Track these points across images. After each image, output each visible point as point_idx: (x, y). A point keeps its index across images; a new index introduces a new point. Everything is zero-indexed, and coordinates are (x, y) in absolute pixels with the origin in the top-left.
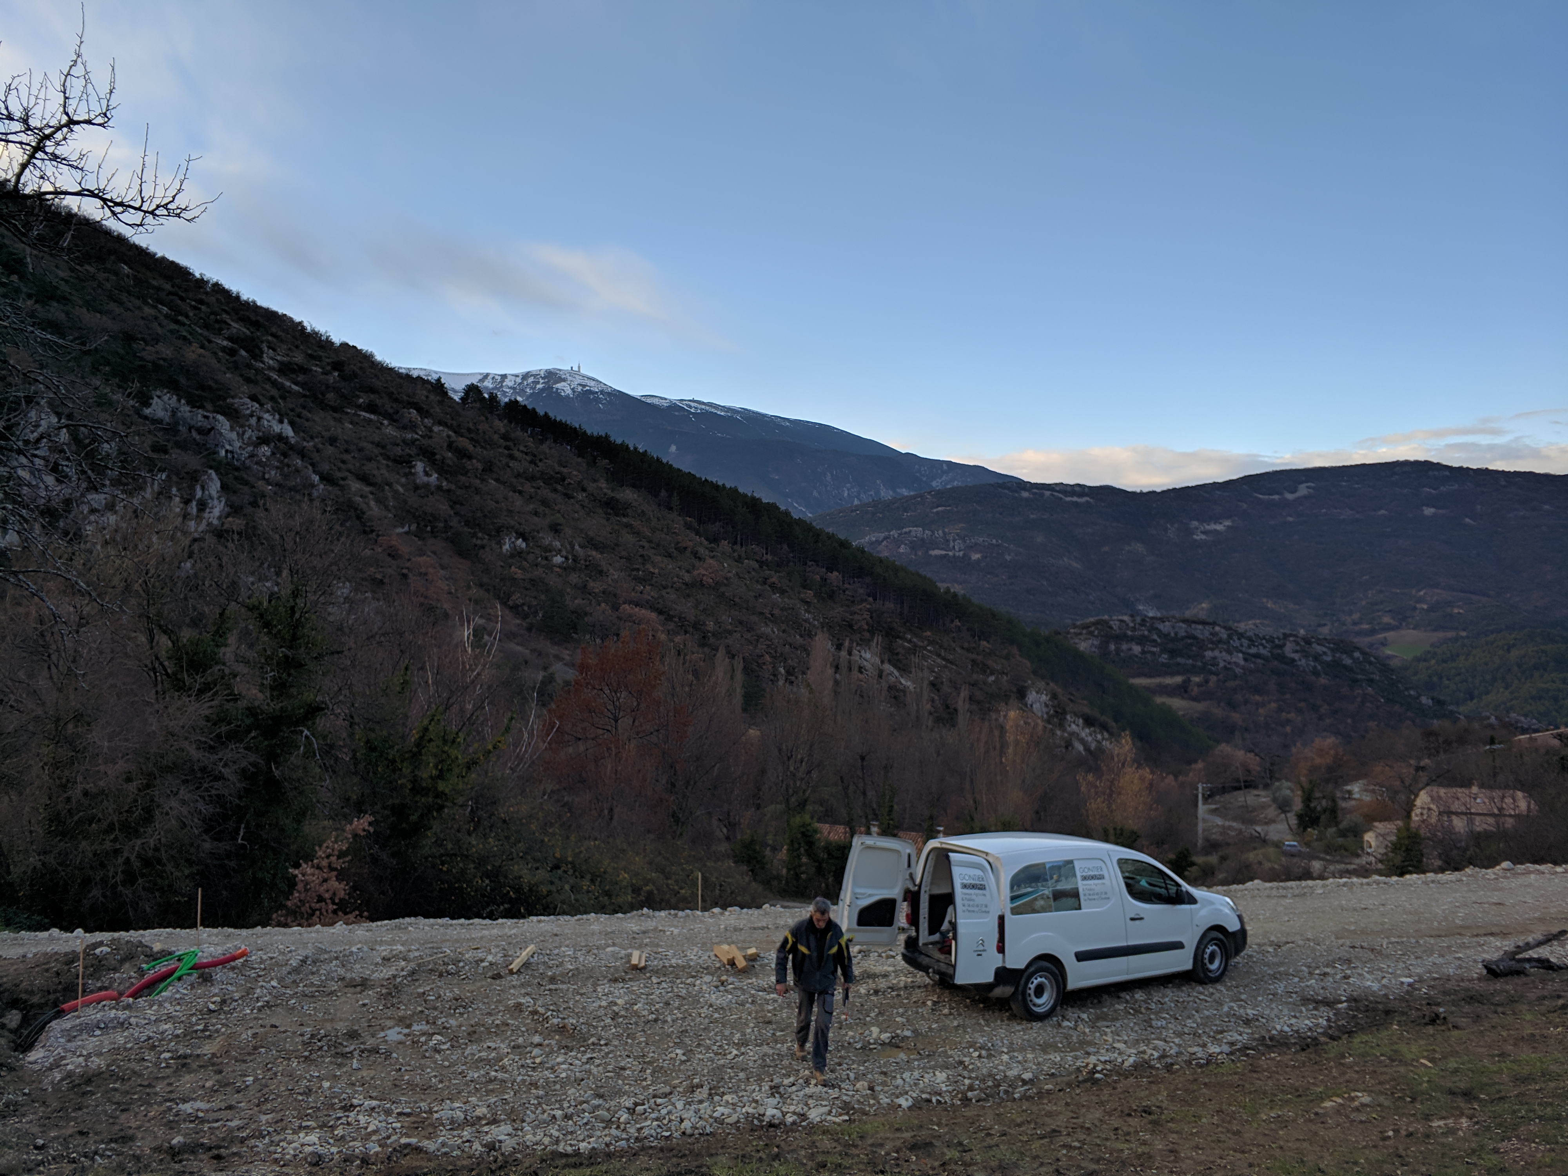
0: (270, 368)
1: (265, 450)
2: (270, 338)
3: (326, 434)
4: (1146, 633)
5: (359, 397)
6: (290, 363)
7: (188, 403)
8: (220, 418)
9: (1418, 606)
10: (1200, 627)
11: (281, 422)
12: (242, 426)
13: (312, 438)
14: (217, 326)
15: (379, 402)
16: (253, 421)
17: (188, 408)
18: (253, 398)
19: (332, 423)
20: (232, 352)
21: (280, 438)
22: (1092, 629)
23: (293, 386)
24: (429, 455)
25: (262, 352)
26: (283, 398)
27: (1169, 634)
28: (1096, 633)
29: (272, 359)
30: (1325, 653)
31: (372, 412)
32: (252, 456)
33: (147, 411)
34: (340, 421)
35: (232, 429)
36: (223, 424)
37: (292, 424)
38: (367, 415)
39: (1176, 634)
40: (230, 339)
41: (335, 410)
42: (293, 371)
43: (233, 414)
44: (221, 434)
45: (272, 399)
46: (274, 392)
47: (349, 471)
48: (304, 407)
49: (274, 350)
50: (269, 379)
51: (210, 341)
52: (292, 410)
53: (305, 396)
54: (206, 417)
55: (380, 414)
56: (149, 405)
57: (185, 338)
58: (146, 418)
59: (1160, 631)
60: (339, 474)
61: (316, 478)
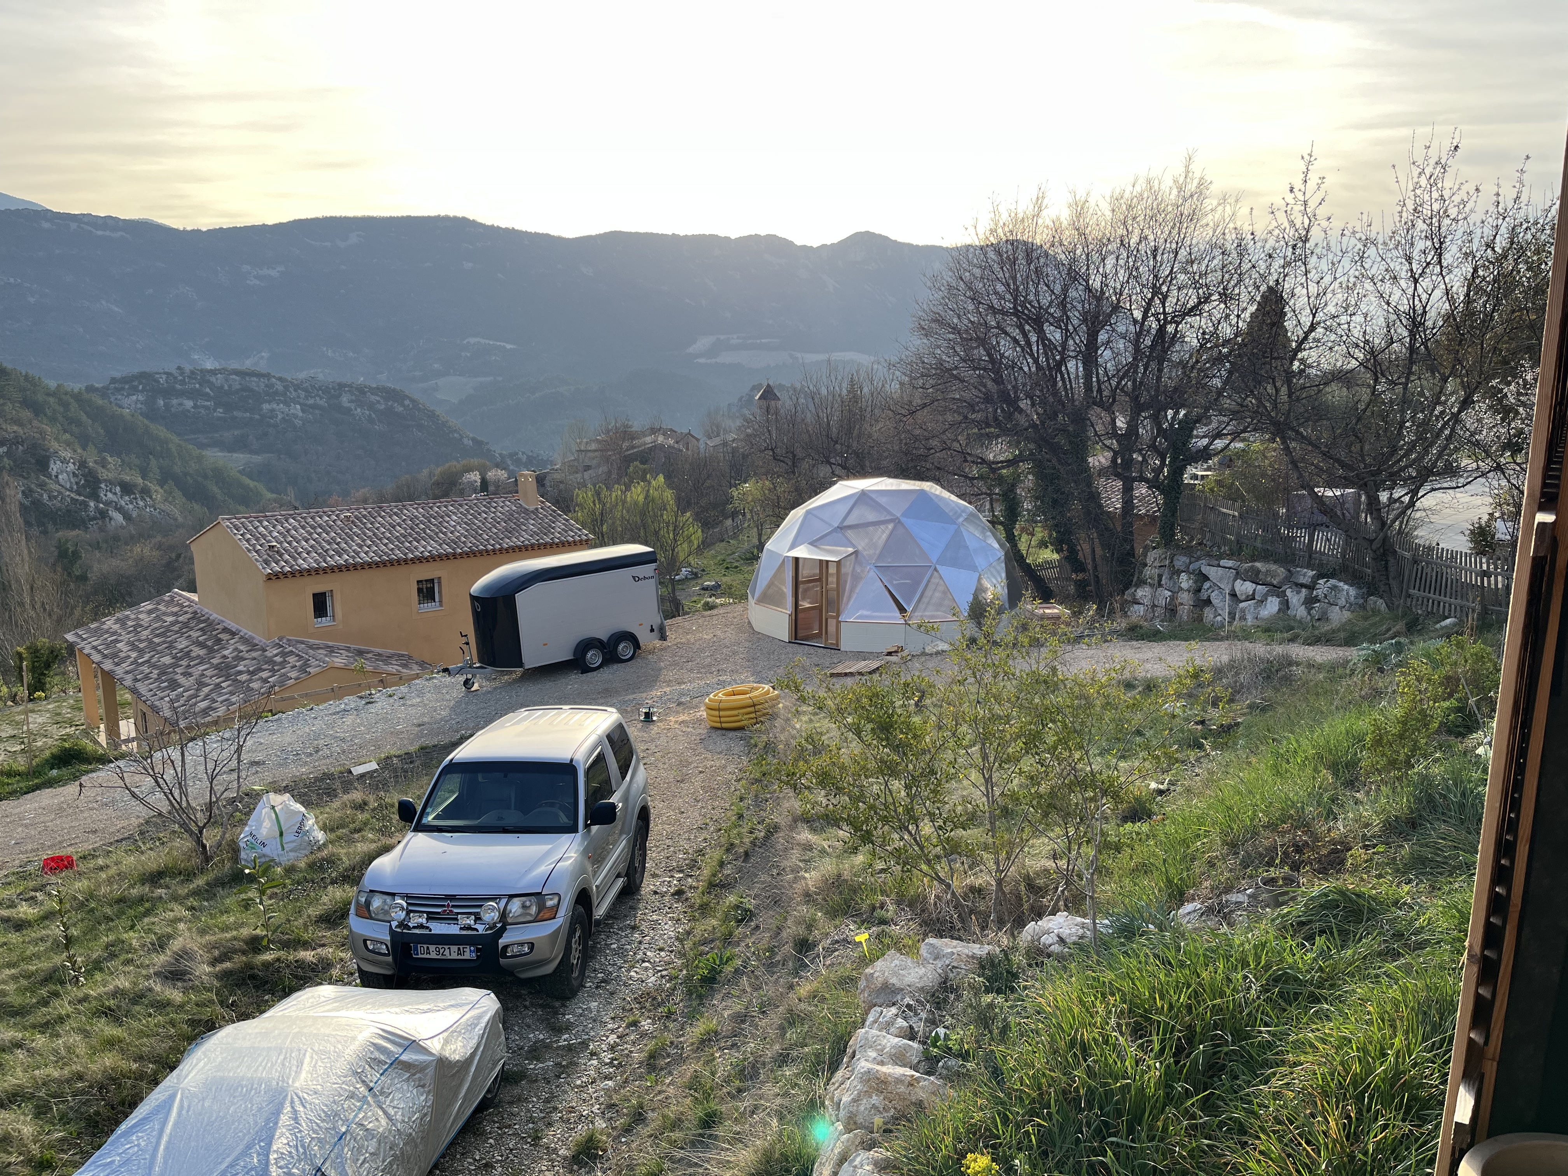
4: (197, 386)
9: (463, 354)
10: (255, 379)
22: (136, 383)
27: (222, 387)
28: (141, 387)
30: (378, 402)
39: (230, 386)
59: (212, 383)
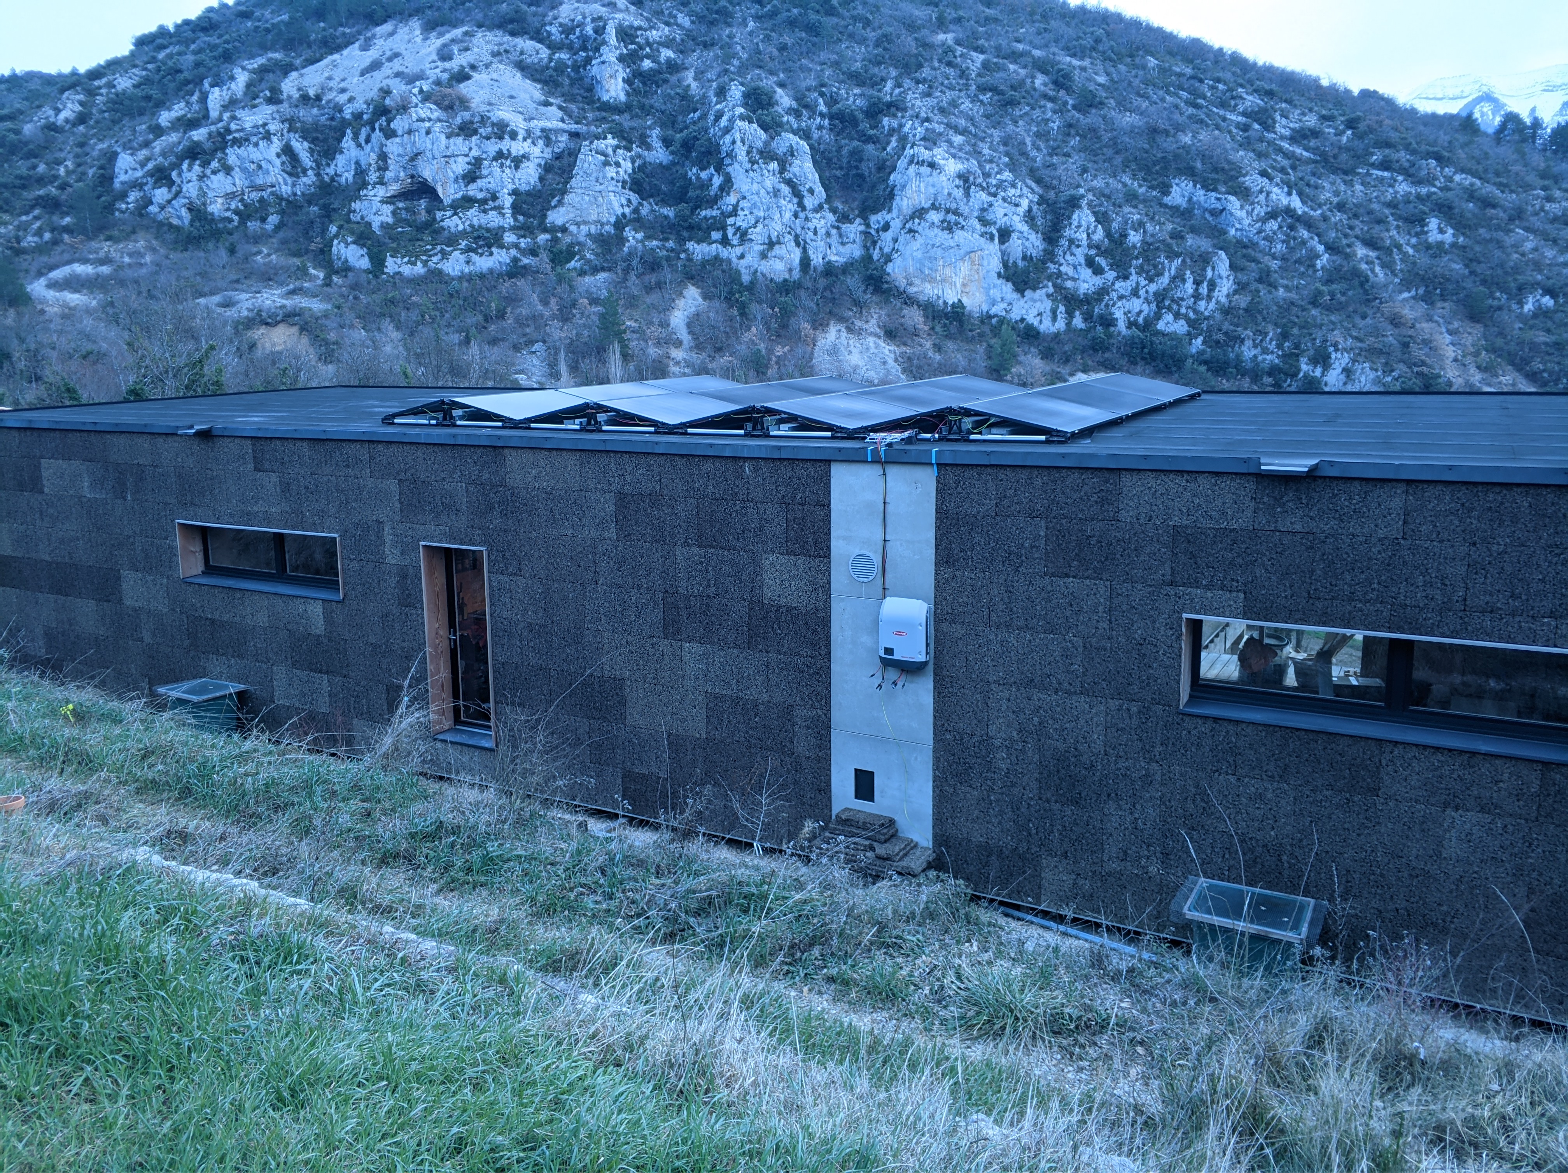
0: (1282, 138)
1: (1273, 225)
2: (1284, 105)
3: (1335, 200)
5: (1372, 154)
6: (1302, 129)
7: (1203, 187)
8: (1232, 198)
11: (1289, 194)
12: (1252, 203)
13: (1320, 206)
14: (1233, 103)
15: (1395, 156)
16: (1262, 197)
17: (1202, 192)
18: (1264, 174)
19: (1342, 187)
20: (1245, 128)
21: (1289, 211)
23: (1305, 153)
24: (1445, 210)
25: (1275, 122)
26: (1294, 168)
29: (1284, 127)
31: (1386, 169)
32: (1260, 232)
33: (1167, 200)
34: (1350, 184)
35: (1242, 208)
36: (1234, 203)
37: (1300, 194)
38: (1380, 173)
40: (1244, 114)
41: (1346, 173)
42: (1305, 137)
43: (1244, 194)
44: (1231, 214)
45: (1283, 170)
46: (1285, 162)
47: (1357, 237)
48: (1314, 174)
49: (1287, 118)
50: (1280, 150)
51: (1224, 119)
52: (1302, 179)
53: (1315, 162)
54: (1218, 199)
55: (1395, 170)
56: (1167, 193)
57: (1202, 121)
58: (1166, 206)
60: (1345, 241)
61: (1321, 248)
